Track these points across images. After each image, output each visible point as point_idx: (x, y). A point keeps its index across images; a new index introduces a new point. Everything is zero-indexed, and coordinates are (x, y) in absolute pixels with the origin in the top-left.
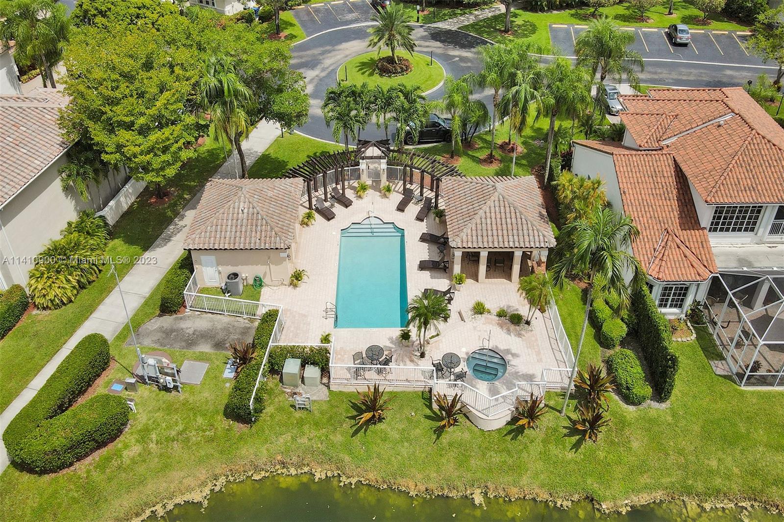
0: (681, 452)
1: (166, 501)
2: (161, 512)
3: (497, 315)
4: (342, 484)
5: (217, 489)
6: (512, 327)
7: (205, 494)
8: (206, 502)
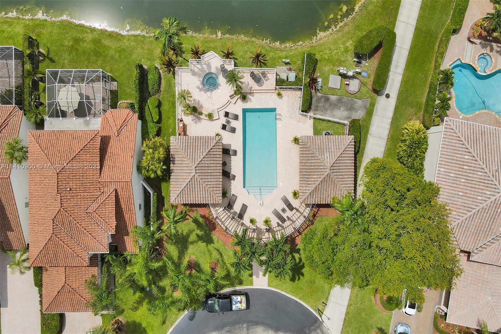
0: (142, 48)
1: (333, 32)
2: (333, 27)
3: (202, 113)
4: (269, 40)
5: (315, 38)
6: (197, 106)
7: (319, 35)
8: (318, 32)
